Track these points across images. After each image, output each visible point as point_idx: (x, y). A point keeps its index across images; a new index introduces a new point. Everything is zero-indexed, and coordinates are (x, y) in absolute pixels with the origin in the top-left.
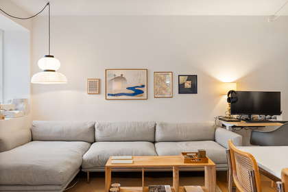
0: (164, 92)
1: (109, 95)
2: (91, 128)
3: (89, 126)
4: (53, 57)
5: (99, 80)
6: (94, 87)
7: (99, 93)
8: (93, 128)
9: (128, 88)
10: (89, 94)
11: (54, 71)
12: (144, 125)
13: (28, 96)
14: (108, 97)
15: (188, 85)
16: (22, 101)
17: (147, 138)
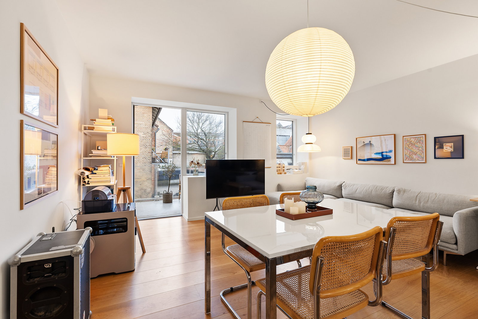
0: (414, 156)
1: (359, 160)
2: (339, 186)
3: (338, 184)
4: (311, 134)
5: (352, 147)
6: (349, 153)
7: (352, 158)
8: (340, 187)
9: (377, 153)
10: (345, 159)
11: (312, 143)
12: (382, 189)
13: (307, 161)
14: (359, 162)
15: (448, 148)
16: (303, 164)
17: (382, 202)
